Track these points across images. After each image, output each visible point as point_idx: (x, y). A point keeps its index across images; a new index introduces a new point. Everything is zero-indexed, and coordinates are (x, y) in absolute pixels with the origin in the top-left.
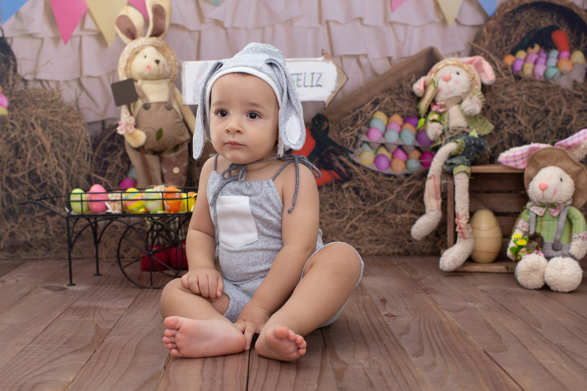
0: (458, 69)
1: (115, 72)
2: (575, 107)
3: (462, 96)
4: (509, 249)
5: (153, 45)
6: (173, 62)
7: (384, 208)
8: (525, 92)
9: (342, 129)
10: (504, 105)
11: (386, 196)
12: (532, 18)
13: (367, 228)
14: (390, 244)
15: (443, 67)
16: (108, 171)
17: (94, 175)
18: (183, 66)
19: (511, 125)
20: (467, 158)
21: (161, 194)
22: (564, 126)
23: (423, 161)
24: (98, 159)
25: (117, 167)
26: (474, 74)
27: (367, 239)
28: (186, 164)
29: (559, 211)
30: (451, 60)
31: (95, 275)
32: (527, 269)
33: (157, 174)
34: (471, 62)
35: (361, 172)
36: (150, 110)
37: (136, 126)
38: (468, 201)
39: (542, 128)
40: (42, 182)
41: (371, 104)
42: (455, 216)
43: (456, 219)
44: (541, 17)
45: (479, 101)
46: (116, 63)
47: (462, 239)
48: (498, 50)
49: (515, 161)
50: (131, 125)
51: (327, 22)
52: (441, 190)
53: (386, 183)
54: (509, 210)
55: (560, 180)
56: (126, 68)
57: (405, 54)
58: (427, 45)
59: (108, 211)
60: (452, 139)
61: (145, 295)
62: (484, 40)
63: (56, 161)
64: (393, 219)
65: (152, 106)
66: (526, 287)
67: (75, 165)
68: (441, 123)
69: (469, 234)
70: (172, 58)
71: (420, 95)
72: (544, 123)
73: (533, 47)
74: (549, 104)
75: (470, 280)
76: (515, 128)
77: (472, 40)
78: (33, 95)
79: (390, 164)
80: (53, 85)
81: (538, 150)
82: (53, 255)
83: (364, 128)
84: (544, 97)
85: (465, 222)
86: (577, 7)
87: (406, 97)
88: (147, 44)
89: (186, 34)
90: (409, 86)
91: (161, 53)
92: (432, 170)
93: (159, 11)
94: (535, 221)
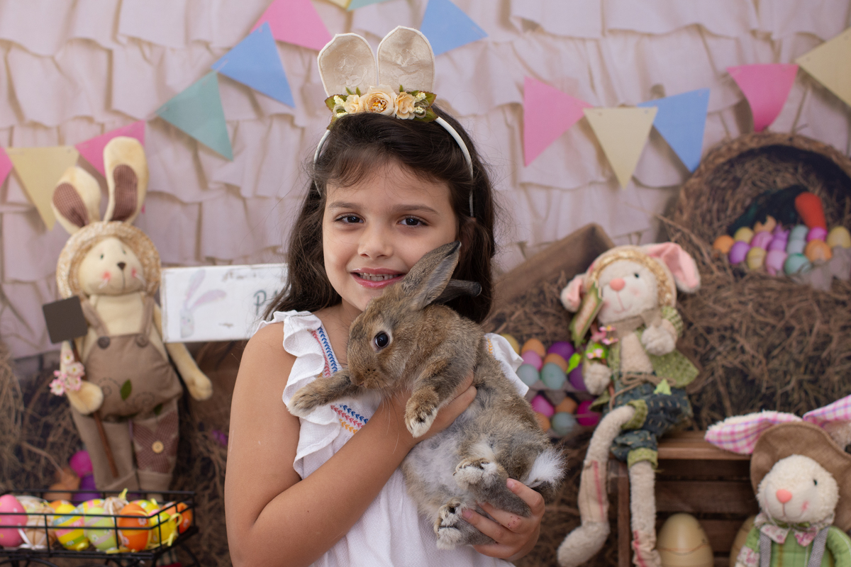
0: (637, 267)
2: (836, 321)
3: (644, 316)
5: (116, 236)
6: (153, 261)
8: (751, 297)
10: (716, 319)
12: (762, 174)
16: (51, 439)
17: (26, 446)
18: (163, 276)
19: (728, 353)
20: (651, 433)
21: (112, 519)
22: (816, 353)
23: (578, 416)
24: (33, 420)
25: (66, 432)
26: (664, 275)
29: (812, 537)
30: (625, 251)
34: (658, 254)
36: (109, 349)
37: (85, 378)
38: (654, 511)
39: (780, 357)
42: (631, 536)
43: (633, 543)
44: (778, 171)
45: (673, 329)
48: (705, 228)
49: (734, 441)
50: (76, 376)
52: (607, 489)
55: (813, 483)
56: (71, 276)
57: (549, 236)
58: (586, 220)
59: (24, 546)
62: (681, 212)
65: (113, 342)
68: (607, 365)
70: (151, 253)
71: (574, 309)
72: (784, 348)
73: (763, 222)
74: (793, 316)
76: (735, 358)
77: (660, 211)
81: (774, 427)
84: (784, 305)
85: (648, 549)
86: (837, 153)
87: (550, 309)
88: (105, 233)
89: (177, 209)
90: (555, 290)
91: (130, 247)
92: (592, 454)
93: (125, 177)
94: (769, 550)
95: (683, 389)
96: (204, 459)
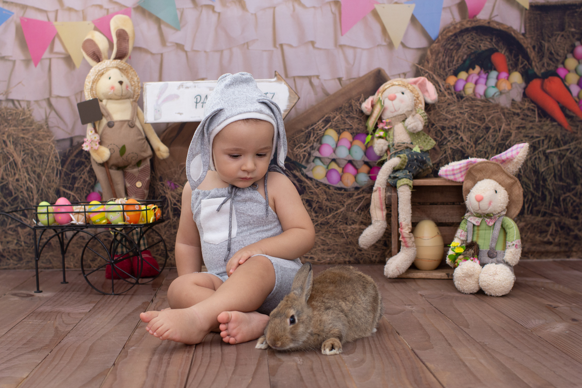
0: (403, 89)
1: (82, 92)
2: (514, 124)
3: (406, 114)
4: (448, 256)
5: (117, 67)
6: (136, 83)
7: (336, 219)
8: (467, 110)
9: (296, 145)
10: (447, 122)
11: (337, 209)
12: (473, 42)
13: (319, 238)
14: (341, 253)
15: (389, 87)
16: (76, 185)
17: (62, 189)
18: (144, 87)
19: (454, 141)
21: (121, 206)
22: (503, 142)
23: (370, 175)
24: (66, 174)
25: (85, 181)
26: (418, 94)
27: (320, 248)
28: (148, 179)
29: (494, 221)
30: (397, 81)
31: (62, 283)
32: (463, 275)
33: (120, 188)
34: (415, 83)
35: (313, 185)
36: (113, 128)
37: (101, 143)
38: (411, 212)
39: (483, 144)
40: (14, 196)
41: (323, 121)
42: (398, 225)
43: (399, 229)
44: (482, 40)
45: (422, 119)
46: (82, 84)
47: (405, 248)
48: (441, 71)
49: (454, 174)
50: (96, 142)
51: (281, 45)
52: (385, 202)
53: (337, 195)
54: (451, 221)
55: (495, 192)
56: (92, 89)
57: (355, 75)
58: (375, 66)
59: (72, 222)
60: (395, 154)
61: (106, 301)
62: (428, 62)
63: (27, 176)
64: (344, 230)
65: (116, 124)
66: (463, 292)
67: (45, 180)
68: (386, 140)
69: (412, 242)
70: (136, 79)
71: (368, 113)
73: (474, 68)
74: (489, 121)
75: (412, 285)
76: (458, 144)
77: (417, 62)
78: (5, 114)
79: (341, 179)
80: (24, 105)
81: (474, 164)
82: (24, 264)
83: (316, 145)
84: (485, 115)
85: (408, 232)
86: (514, 31)
87: (355, 115)
88: (111, 66)
89: (149, 57)
90: (358, 105)
91: (125, 75)
92: (378, 184)
93: (122, 35)
94: (472, 230)
95: (427, 151)
96: (162, 197)
